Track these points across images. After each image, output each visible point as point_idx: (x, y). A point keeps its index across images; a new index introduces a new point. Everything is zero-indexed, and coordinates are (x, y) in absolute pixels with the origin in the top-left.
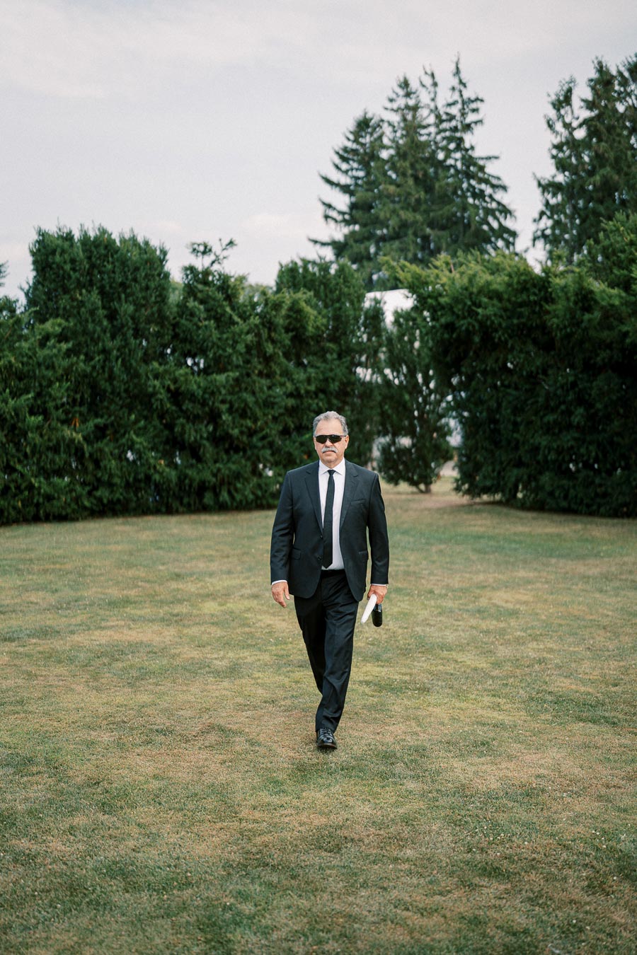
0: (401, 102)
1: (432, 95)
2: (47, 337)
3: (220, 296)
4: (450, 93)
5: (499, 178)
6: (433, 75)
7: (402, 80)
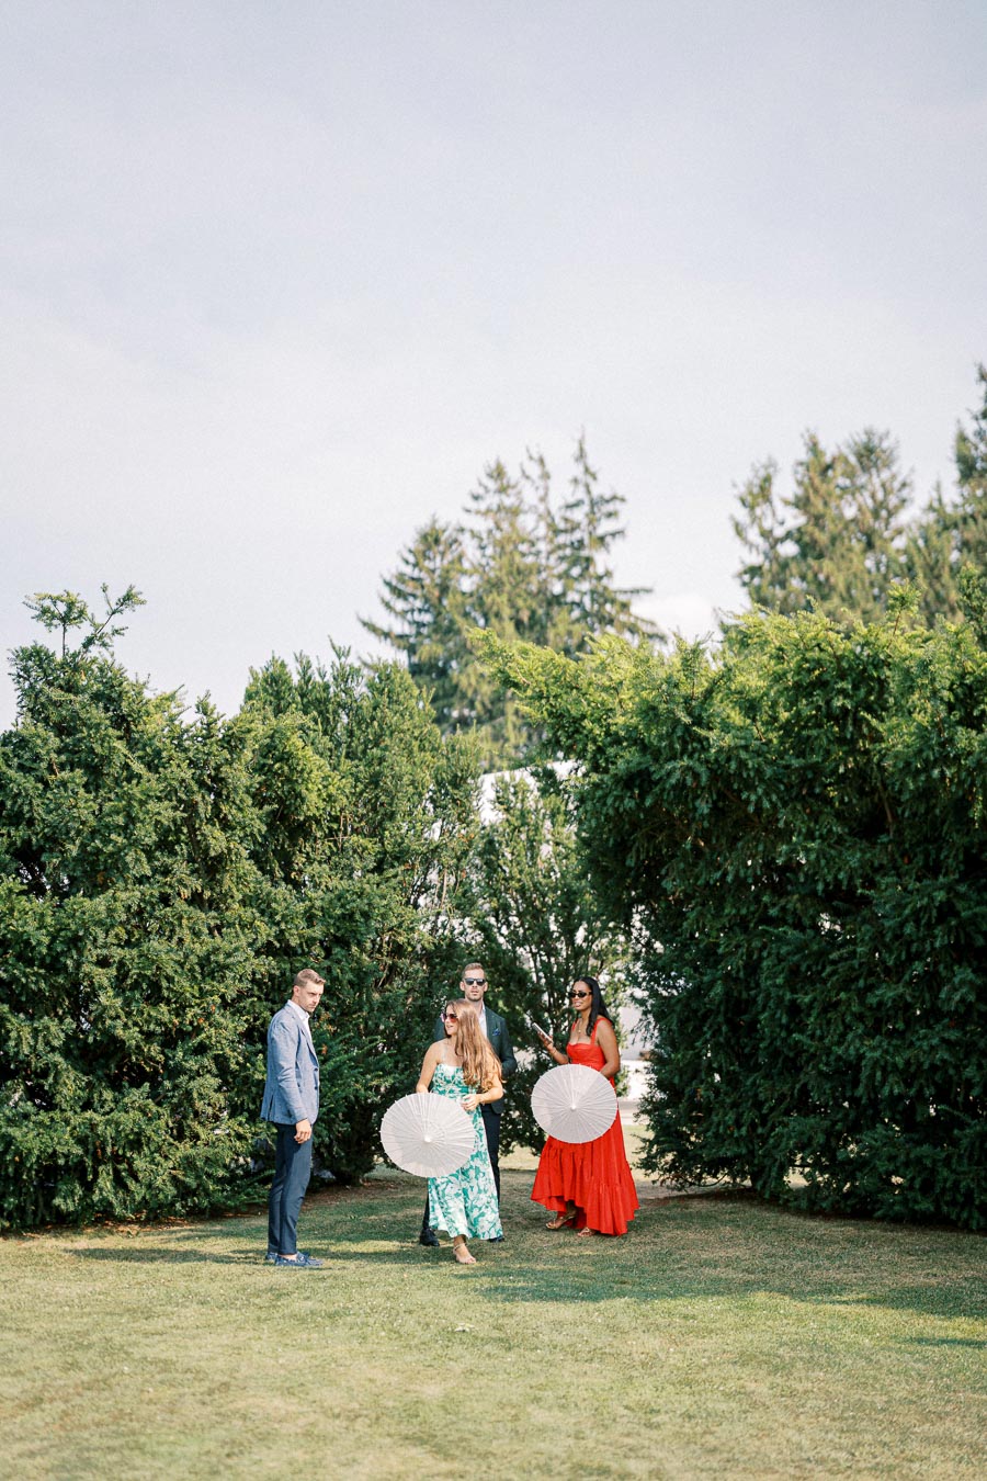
0: (492, 500)
1: (541, 492)
3: (97, 714)
4: (571, 488)
5: (652, 624)
6: (542, 461)
7: (493, 466)
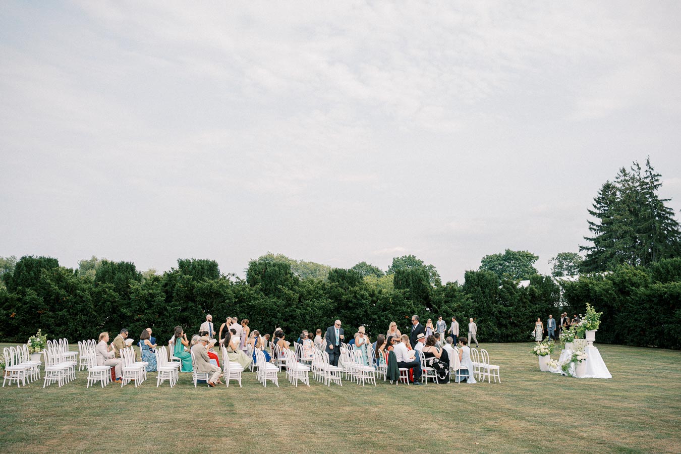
1: (638, 174)
2: (468, 298)
4: (646, 172)
5: (671, 209)
6: (638, 165)
7: (622, 169)
